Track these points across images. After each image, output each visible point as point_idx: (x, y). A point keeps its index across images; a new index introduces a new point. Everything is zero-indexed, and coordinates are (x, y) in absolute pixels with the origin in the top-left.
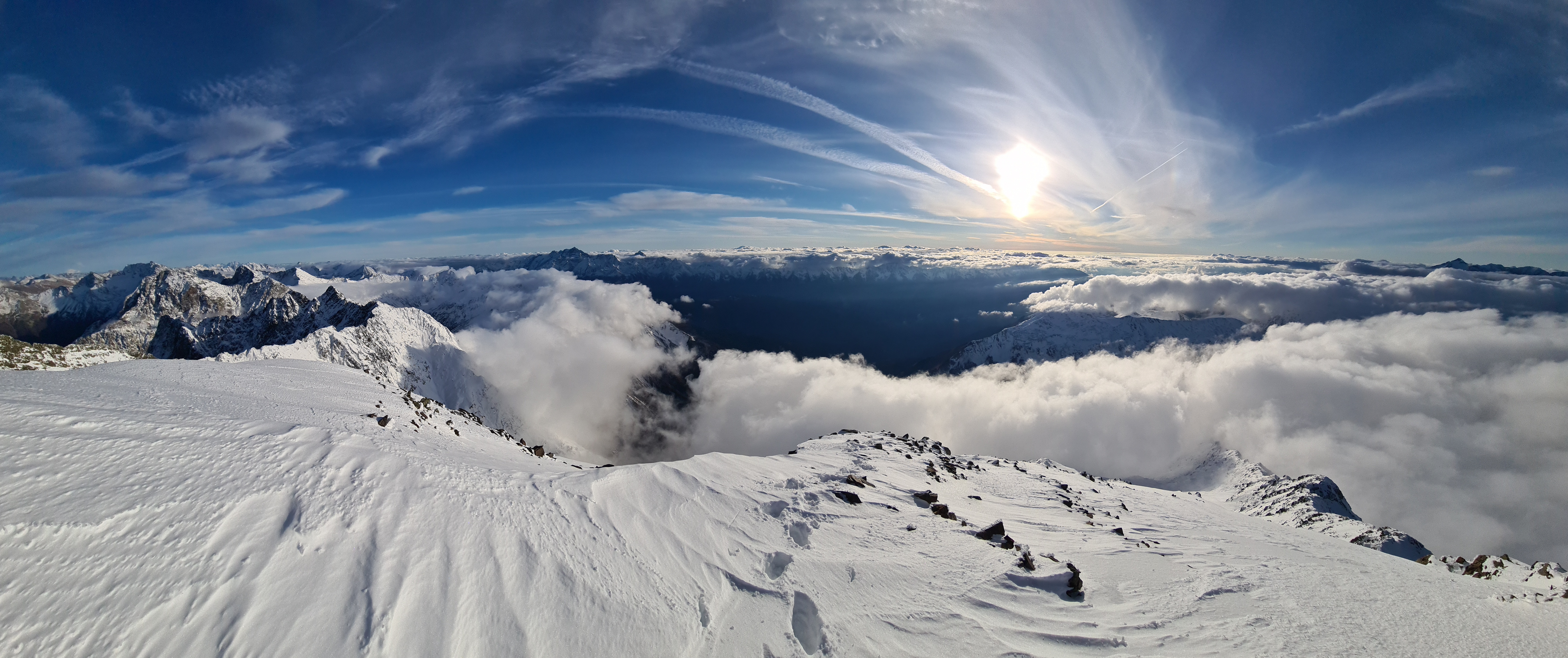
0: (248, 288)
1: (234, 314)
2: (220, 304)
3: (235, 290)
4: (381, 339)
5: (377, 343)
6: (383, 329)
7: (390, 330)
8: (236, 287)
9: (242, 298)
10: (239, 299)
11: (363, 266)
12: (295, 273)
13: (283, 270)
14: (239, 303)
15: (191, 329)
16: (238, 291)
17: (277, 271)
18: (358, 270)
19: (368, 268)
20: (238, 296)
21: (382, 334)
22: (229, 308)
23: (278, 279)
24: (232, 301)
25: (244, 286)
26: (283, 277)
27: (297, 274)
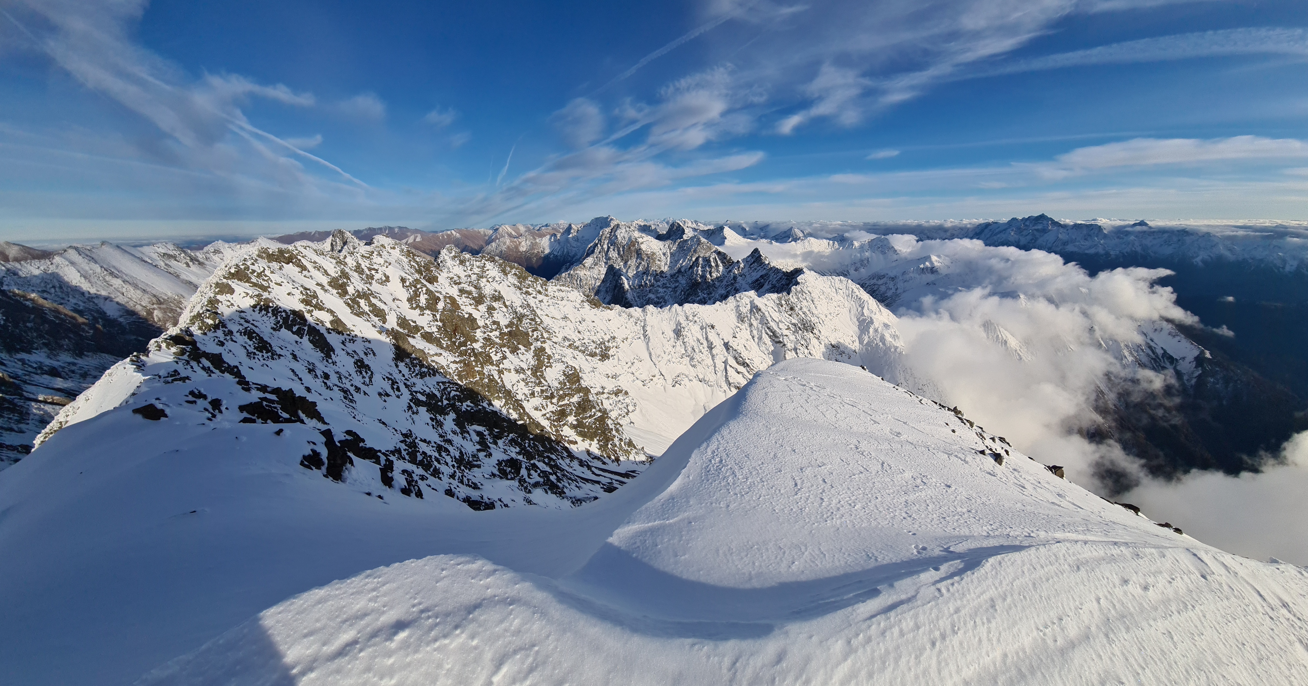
0: (678, 245)
1: (663, 269)
2: (652, 259)
3: (667, 246)
4: (805, 309)
5: (801, 313)
6: (808, 299)
7: (815, 300)
8: (668, 242)
9: (671, 254)
10: (669, 254)
11: (791, 229)
12: (723, 232)
13: (712, 227)
14: (669, 258)
15: (627, 279)
16: (669, 246)
17: (706, 229)
18: (785, 232)
19: (796, 230)
20: (668, 252)
21: (806, 304)
22: (659, 263)
23: (706, 236)
24: (662, 255)
25: (675, 242)
26: (711, 235)
27: (725, 233)
